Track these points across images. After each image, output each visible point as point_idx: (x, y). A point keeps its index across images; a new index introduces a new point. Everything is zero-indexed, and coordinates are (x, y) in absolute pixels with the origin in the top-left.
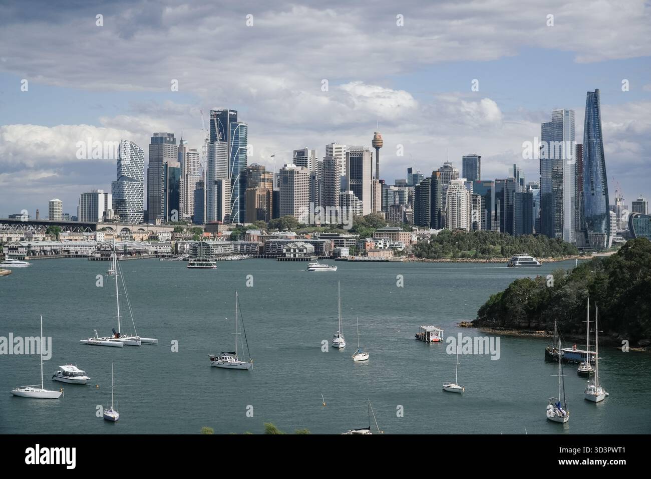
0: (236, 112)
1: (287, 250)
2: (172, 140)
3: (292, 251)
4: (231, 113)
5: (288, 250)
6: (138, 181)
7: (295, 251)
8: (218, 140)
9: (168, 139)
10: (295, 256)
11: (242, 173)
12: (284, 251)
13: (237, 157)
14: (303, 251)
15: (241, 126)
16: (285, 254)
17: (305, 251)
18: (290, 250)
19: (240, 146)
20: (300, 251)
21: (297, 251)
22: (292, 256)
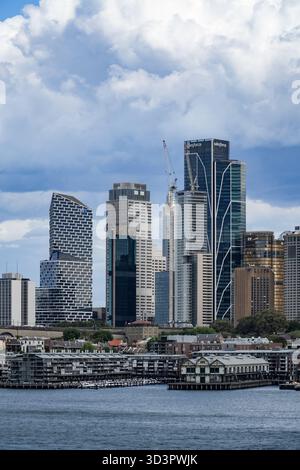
0: (227, 143)
1: (188, 370)
2: (142, 193)
3: (198, 371)
4: (217, 144)
5: (191, 370)
6: (83, 259)
7: (203, 370)
8: (193, 189)
9: (136, 193)
10: (203, 380)
11: (237, 242)
12: (184, 371)
13: (228, 216)
14: (217, 370)
15: (233, 165)
16: (184, 376)
17: (221, 371)
18: (193, 370)
19: (233, 198)
20: (212, 370)
21: (207, 371)
22: (198, 379)
